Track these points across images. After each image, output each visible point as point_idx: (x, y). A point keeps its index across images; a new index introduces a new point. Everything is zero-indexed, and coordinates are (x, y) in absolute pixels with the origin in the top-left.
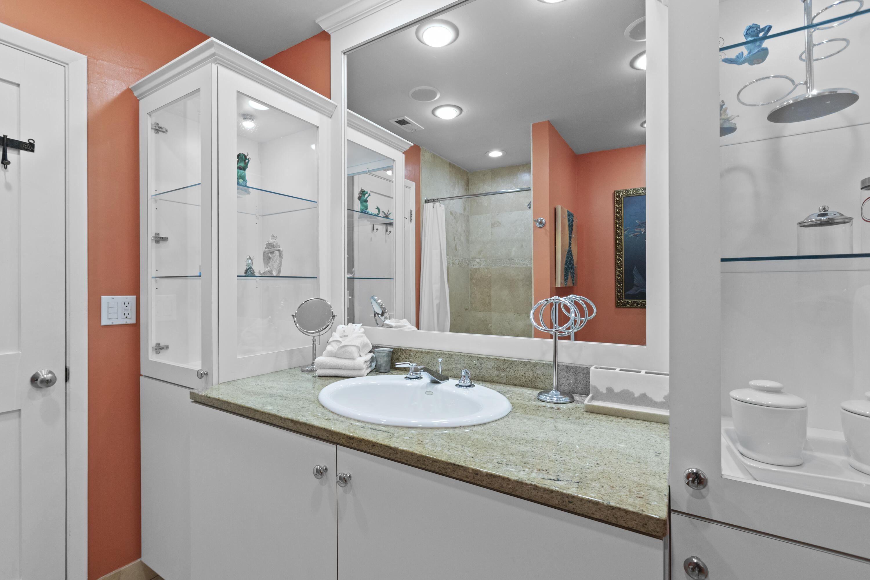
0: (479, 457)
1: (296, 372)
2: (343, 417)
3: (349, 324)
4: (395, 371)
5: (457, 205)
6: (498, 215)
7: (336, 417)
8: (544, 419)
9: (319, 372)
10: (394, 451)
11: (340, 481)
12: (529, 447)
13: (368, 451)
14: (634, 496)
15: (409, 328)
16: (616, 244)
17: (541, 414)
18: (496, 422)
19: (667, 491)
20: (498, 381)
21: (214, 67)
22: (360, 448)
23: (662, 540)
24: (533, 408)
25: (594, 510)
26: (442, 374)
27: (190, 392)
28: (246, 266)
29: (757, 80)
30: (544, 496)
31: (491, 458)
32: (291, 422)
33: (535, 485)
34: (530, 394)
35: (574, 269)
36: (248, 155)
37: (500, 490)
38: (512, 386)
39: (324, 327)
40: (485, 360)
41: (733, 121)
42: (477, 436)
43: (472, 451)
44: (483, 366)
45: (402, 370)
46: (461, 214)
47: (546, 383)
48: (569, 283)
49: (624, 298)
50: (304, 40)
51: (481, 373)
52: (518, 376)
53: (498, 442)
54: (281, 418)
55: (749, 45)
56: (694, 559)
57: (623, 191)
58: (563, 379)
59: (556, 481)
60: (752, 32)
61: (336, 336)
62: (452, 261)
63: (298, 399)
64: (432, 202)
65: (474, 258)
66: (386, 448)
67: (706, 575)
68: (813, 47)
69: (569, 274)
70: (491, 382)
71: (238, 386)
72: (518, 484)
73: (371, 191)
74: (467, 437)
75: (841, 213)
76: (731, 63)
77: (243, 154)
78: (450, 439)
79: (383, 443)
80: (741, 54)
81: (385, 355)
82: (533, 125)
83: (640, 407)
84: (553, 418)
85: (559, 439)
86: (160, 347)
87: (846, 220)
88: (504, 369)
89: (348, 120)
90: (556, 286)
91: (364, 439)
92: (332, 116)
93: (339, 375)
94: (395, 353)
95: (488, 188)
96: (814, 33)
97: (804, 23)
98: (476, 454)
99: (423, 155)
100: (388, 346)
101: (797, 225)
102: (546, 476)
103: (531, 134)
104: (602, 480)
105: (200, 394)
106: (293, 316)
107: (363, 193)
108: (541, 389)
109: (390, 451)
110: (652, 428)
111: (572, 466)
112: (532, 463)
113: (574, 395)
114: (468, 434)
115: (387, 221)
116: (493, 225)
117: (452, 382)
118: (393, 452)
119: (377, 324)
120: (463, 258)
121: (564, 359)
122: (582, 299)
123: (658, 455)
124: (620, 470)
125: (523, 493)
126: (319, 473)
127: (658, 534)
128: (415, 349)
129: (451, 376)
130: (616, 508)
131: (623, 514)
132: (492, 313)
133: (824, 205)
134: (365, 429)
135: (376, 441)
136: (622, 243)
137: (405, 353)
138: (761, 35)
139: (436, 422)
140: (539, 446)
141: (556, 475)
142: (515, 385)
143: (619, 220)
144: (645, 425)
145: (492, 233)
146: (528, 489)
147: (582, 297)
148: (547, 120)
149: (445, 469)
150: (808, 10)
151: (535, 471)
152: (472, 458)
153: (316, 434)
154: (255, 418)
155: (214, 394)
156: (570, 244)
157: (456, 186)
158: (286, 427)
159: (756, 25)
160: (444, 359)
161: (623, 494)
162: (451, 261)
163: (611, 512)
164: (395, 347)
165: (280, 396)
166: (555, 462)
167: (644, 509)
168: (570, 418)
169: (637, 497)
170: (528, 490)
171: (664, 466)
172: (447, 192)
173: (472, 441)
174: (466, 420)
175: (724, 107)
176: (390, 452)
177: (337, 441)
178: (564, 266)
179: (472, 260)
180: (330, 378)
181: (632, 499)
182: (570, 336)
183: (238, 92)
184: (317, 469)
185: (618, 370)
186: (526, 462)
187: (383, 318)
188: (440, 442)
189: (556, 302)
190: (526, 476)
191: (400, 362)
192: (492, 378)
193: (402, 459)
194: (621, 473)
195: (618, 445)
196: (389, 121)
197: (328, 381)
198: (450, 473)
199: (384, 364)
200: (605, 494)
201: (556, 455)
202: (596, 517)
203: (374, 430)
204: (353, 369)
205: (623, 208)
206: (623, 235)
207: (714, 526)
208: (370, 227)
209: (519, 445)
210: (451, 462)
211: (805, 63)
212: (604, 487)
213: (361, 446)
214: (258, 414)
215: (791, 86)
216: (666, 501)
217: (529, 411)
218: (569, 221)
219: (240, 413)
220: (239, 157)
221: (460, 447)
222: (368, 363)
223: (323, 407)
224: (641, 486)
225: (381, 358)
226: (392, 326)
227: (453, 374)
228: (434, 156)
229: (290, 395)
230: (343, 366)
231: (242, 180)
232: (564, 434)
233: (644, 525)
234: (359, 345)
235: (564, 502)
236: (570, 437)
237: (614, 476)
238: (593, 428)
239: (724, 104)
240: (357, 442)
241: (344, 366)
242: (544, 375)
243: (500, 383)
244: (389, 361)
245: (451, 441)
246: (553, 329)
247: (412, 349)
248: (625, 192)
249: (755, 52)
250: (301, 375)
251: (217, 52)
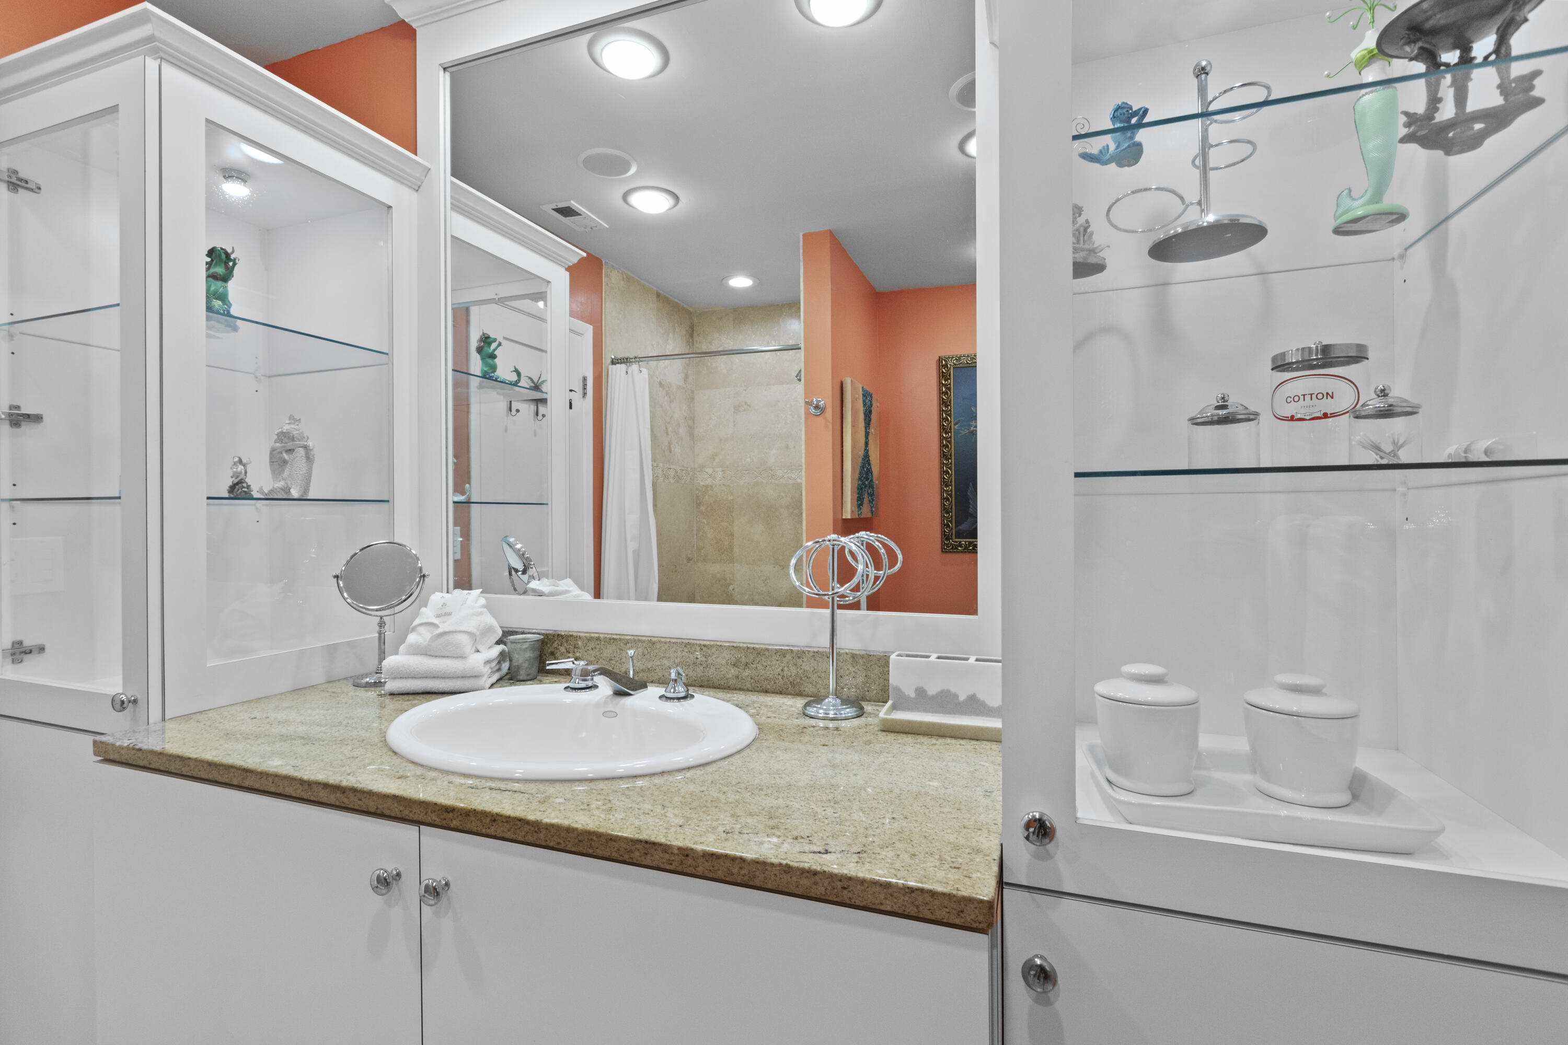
0: (693, 825)
1: (341, 688)
2: (436, 769)
3: (456, 590)
4: (547, 676)
5: (672, 371)
6: (745, 390)
7: (419, 771)
8: (810, 748)
9: (391, 686)
10: (535, 827)
11: (426, 895)
12: (781, 800)
13: (484, 831)
14: (946, 866)
15: (576, 596)
16: (942, 446)
17: (806, 741)
18: (728, 760)
19: (998, 853)
20: (736, 686)
21: (152, 65)
22: (468, 826)
23: (988, 934)
24: (793, 731)
25: (882, 896)
26: (636, 678)
27: (95, 742)
28: (232, 477)
29: (1133, 192)
30: (801, 882)
31: (715, 824)
32: (323, 789)
33: (787, 864)
34: (792, 706)
35: (873, 488)
36: (233, 252)
37: (727, 879)
38: (761, 694)
39: (404, 597)
40: (714, 650)
41: (1101, 254)
42: (691, 787)
43: (680, 814)
44: (710, 660)
45: (560, 675)
46: (679, 387)
47: (818, 686)
48: (866, 512)
49: (954, 537)
50: (361, 32)
51: (706, 674)
52: (771, 675)
53: (729, 796)
54: (302, 782)
55: (1118, 134)
56: (1036, 960)
57: (953, 357)
58: (847, 678)
59: (823, 853)
60: (1121, 115)
61: (428, 614)
62: (663, 471)
63: (342, 742)
64: (624, 363)
65: (702, 467)
66: (518, 822)
67: (1055, 983)
68: (1209, 149)
69: (866, 496)
70: (725, 689)
71: (208, 723)
72: (759, 866)
73: (505, 338)
74: (673, 790)
75: (1247, 406)
76: (1091, 161)
77: (222, 249)
78: (642, 796)
79: (513, 815)
80: (1106, 148)
81: (526, 648)
82: (804, 235)
83: (967, 717)
84: (827, 745)
85: (833, 782)
86: (23, 649)
87: (1252, 417)
88: (747, 664)
89: (452, 197)
90: (844, 517)
91: (475, 810)
92: (419, 187)
93: (433, 690)
94: (547, 644)
95: (726, 341)
96: (1210, 127)
97: (1196, 109)
98: (688, 819)
99: (608, 276)
100: (534, 631)
101: (1187, 421)
102: (807, 848)
103: (801, 251)
104: (898, 845)
105: (118, 744)
106: (337, 577)
107: (486, 340)
108: (811, 696)
109: (527, 828)
110: (982, 751)
111: (852, 826)
112: (784, 827)
113: (863, 704)
114: (676, 785)
115: (537, 395)
116: (737, 409)
117: (654, 691)
118: (532, 829)
119: (515, 590)
120: (683, 466)
121: (848, 642)
122: (880, 539)
123: (988, 794)
124: (929, 825)
125: (766, 881)
126: (382, 883)
127: (980, 926)
128: (586, 635)
129: (652, 682)
130: (916, 889)
131: (928, 898)
132: (736, 564)
133: (1224, 392)
134: (478, 791)
135: (498, 812)
136: (951, 444)
137: (567, 641)
138: (1134, 121)
139: (622, 767)
140: (799, 795)
141: (824, 843)
142: (766, 692)
143: (947, 406)
144: (972, 747)
145: (734, 422)
146: (775, 873)
147: (879, 535)
148: (826, 229)
149: (631, 851)
150: (1202, 91)
151: (790, 840)
152: (679, 828)
153: (377, 809)
154: (243, 785)
155: (152, 743)
156: (867, 444)
157: (671, 335)
158: (312, 798)
159: (1127, 104)
160: (640, 650)
161: (929, 864)
162: (660, 472)
163: (910, 897)
164: (548, 632)
165: (303, 738)
166: (823, 822)
167: (960, 887)
168: (854, 744)
169: (951, 867)
170: (775, 875)
171: (996, 812)
172: (653, 345)
173: (683, 797)
174: (680, 758)
175: (1089, 230)
176: (525, 829)
177: (421, 817)
178: (857, 483)
179: (699, 469)
180: (413, 696)
181: (943, 872)
182: (859, 602)
183: (207, 120)
184: (378, 877)
185: (933, 657)
186: (774, 826)
187: (525, 578)
188: (622, 803)
189: (833, 545)
190: (772, 851)
191: (557, 660)
192: (726, 682)
193: (549, 841)
194: (929, 831)
195: (927, 783)
196: (541, 207)
197: (410, 702)
198: (639, 859)
199: (526, 665)
200: (901, 869)
201: (826, 808)
202: (887, 909)
203: (497, 791)
204: (462, 677)
205: (952, 387)
206: (953, 430)
207: (1066, 902)
208: (504, 405)
209: (765, 798)
210: (641, 837)
211: (1198, 171)
212: (901, 856)
213: (468, 823)
214: (251, 777)
215: (1178, 206)
216: (995, 869)
217: (787, 737)
218: (865, 405)
219: (210, 777)
220: (214, 255)
221: (659, 809)
222: (494, 664)
223: (395, 753)
224: (958, 848)
225: (518, 654)
226: (543, 593)
227: (655, 678)
228: (629, 280)
229: (324, 735)
230: (441, 672)
231: (220, 303)
232: (842, 772)
233: (960, 914)
234: (474, 630)
235: (834, 888)
236: (851, 775)
237: (918, 836)
238: (890, 759)
239: (1089, 226)
240: (460, 816)
241: (443, 672)
242: (815, 671)
243: (740, 689)
244: (535, 658)
245: (644, 800)
246: (829, 591)
247: (579, 634)
248: (956, 359)
249: (1124, 147)
250: (352, 693)
251: (157, 34)
